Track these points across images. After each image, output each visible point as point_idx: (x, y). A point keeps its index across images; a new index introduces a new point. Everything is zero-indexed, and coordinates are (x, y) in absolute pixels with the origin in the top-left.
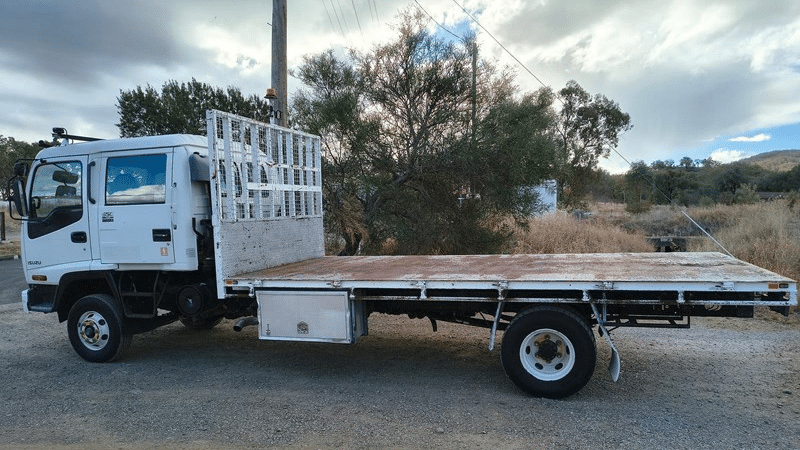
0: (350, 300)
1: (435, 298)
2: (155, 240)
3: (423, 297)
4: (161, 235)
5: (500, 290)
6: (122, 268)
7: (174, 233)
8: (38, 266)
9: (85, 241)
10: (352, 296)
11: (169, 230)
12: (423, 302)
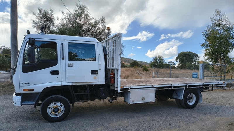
0: (156, 90)
1: (175, 88)
2: (91, 74)
3: (173, 88)
4: (94, 72)
5: (188, 85)
6: (74, 84)
7: (99, 71)
8: (28, 84)
9: (58, 74)
10: (157, 89)
11: (98, 71)
12: (173, 89)
